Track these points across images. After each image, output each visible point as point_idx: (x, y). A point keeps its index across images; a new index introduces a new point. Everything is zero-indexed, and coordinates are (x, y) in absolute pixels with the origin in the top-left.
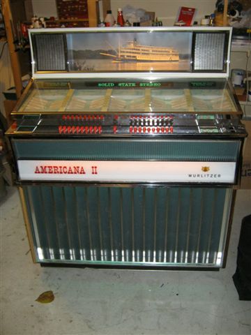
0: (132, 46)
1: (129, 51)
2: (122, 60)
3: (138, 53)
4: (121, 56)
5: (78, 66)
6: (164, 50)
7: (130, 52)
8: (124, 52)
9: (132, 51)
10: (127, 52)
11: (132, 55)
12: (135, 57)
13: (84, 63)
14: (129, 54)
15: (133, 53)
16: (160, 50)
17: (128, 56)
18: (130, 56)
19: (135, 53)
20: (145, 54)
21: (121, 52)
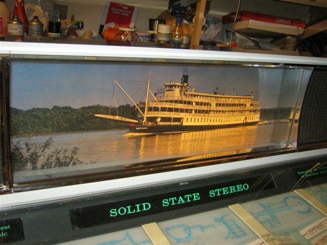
0: (177, 94)
1: (167, 105)
2: (150, 129)
3: (187, 111)
4: (149, 119)
5: (26, 154)
6: (237, 102)
7: (170, 110)
8: (156, 109)
9: (174, 106)
10: (164, 109)
11: (173, 115)
12: (179, 120)
13: (47, 145)
14: (166, 114)
15: (176, 110)
16: (230, 101)
17: (163, 119)
18: (168, 119)
19: (182, 111)
20: (200, 112)
21: (150, 109)
